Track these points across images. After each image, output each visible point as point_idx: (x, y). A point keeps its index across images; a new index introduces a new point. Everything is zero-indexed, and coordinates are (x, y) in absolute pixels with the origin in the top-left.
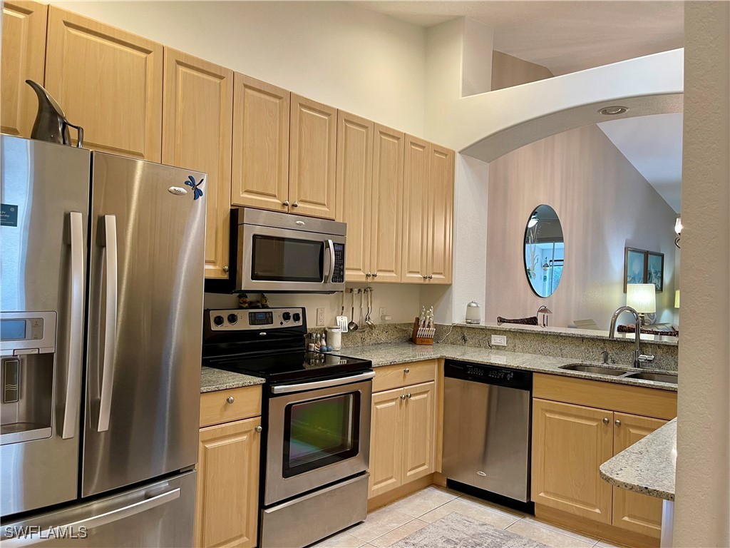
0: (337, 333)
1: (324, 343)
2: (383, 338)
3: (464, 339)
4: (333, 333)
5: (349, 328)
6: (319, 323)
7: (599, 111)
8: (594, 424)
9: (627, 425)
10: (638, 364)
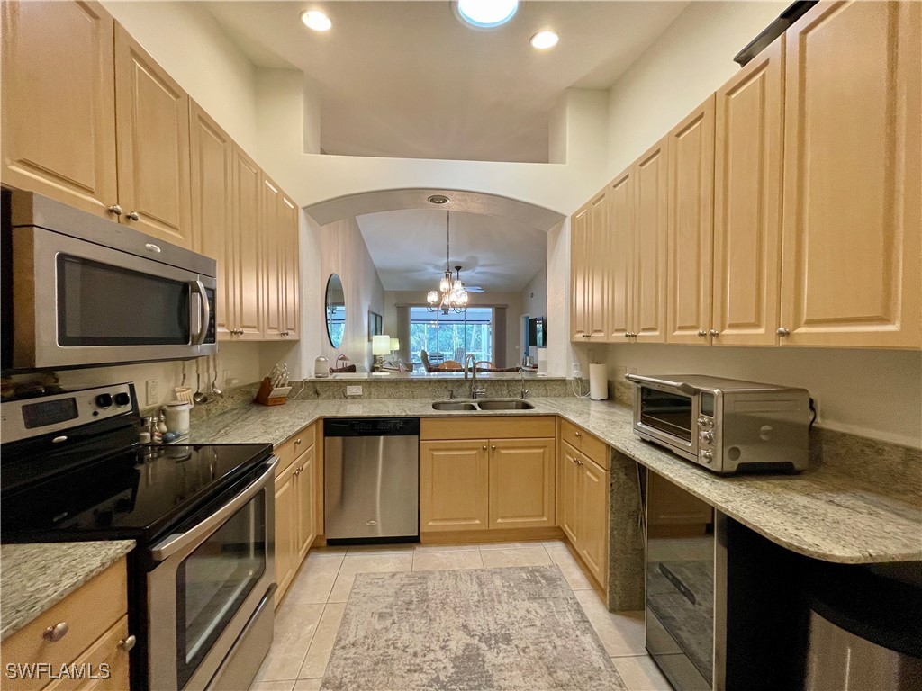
0: (184, 411)
1: (164, 428)
2: (230, 404)
3: (317, 393)
4: (178, 413)
5: (195, 401)
6: (150, 402)
7: (428, 199)
8: (474, 452)
9: (499, 448)
10: (474, 396)
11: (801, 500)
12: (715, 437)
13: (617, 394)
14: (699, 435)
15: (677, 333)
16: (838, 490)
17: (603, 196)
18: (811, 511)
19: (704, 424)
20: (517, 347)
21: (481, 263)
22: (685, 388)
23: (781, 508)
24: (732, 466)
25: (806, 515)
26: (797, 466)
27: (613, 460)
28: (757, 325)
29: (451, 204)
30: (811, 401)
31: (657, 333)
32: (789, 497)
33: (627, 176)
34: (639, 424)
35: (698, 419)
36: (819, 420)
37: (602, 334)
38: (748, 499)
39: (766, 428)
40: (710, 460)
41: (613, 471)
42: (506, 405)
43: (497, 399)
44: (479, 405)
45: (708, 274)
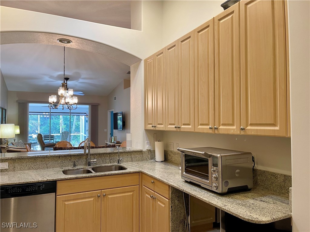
7: (58, 40)
8: (92, 199)
9: (107, 195)
10: (89, 164)
11: (251, 201)
12: (219, 177)
13: (169, 158)
14: (212, 176)
15: (200, 127)
16: (263, 195)
17: (162, 53)
18: (255, 205)
19: (214, 171)
20: (105, 130)
21: (82, 77)
22: (206, 154)
23: (244, 205)
24: (225, 190)
25: (253, 207)
26: (249, 187)
27: (172, 193)
28: (232, 125)
29: (73, 45)
30: (253, 157)
31: (190, 127)
32: (247, 200)
33: (175, 46)
34: (184, 173)
35: (211, 169)
36: (256, 165)
37: (163, 126)
38: (233, 204)
39: (238, 171)
40: (217, 187)
41: (172, 200)
42: (109, 169)
43: (103, 165)
44: (93, 169)
45: (213, 100)
